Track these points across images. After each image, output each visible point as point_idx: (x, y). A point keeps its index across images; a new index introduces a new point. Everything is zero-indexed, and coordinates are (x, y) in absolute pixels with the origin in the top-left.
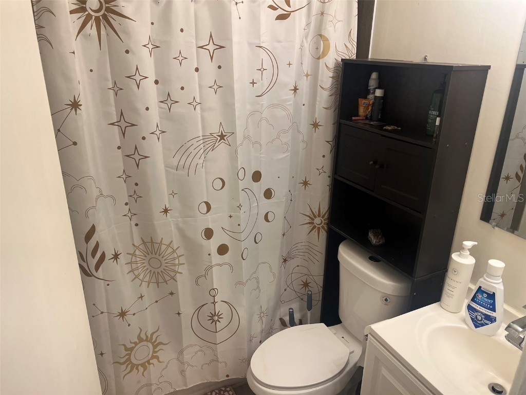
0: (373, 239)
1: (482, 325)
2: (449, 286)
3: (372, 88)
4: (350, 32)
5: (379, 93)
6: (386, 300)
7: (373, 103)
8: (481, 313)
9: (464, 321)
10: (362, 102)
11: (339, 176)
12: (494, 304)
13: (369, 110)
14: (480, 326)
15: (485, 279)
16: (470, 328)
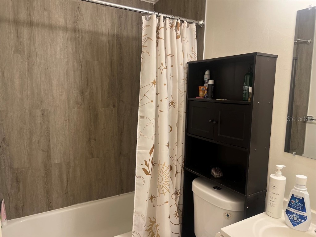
0: (215, 174)
1: (298, 223)
2: (271, 197)
3: (206, 79)
4: (192, 48)
5: (211, 82)
6: (228, 215)
7: (207, 89)
8: (296, 214)
9: (285, 223)
10: (201, 88)
11: (190, 134)
12: (304, 206)
13: (206, 93)
14: (297, 224)
15: (295, 189)
16: (291, 228)
